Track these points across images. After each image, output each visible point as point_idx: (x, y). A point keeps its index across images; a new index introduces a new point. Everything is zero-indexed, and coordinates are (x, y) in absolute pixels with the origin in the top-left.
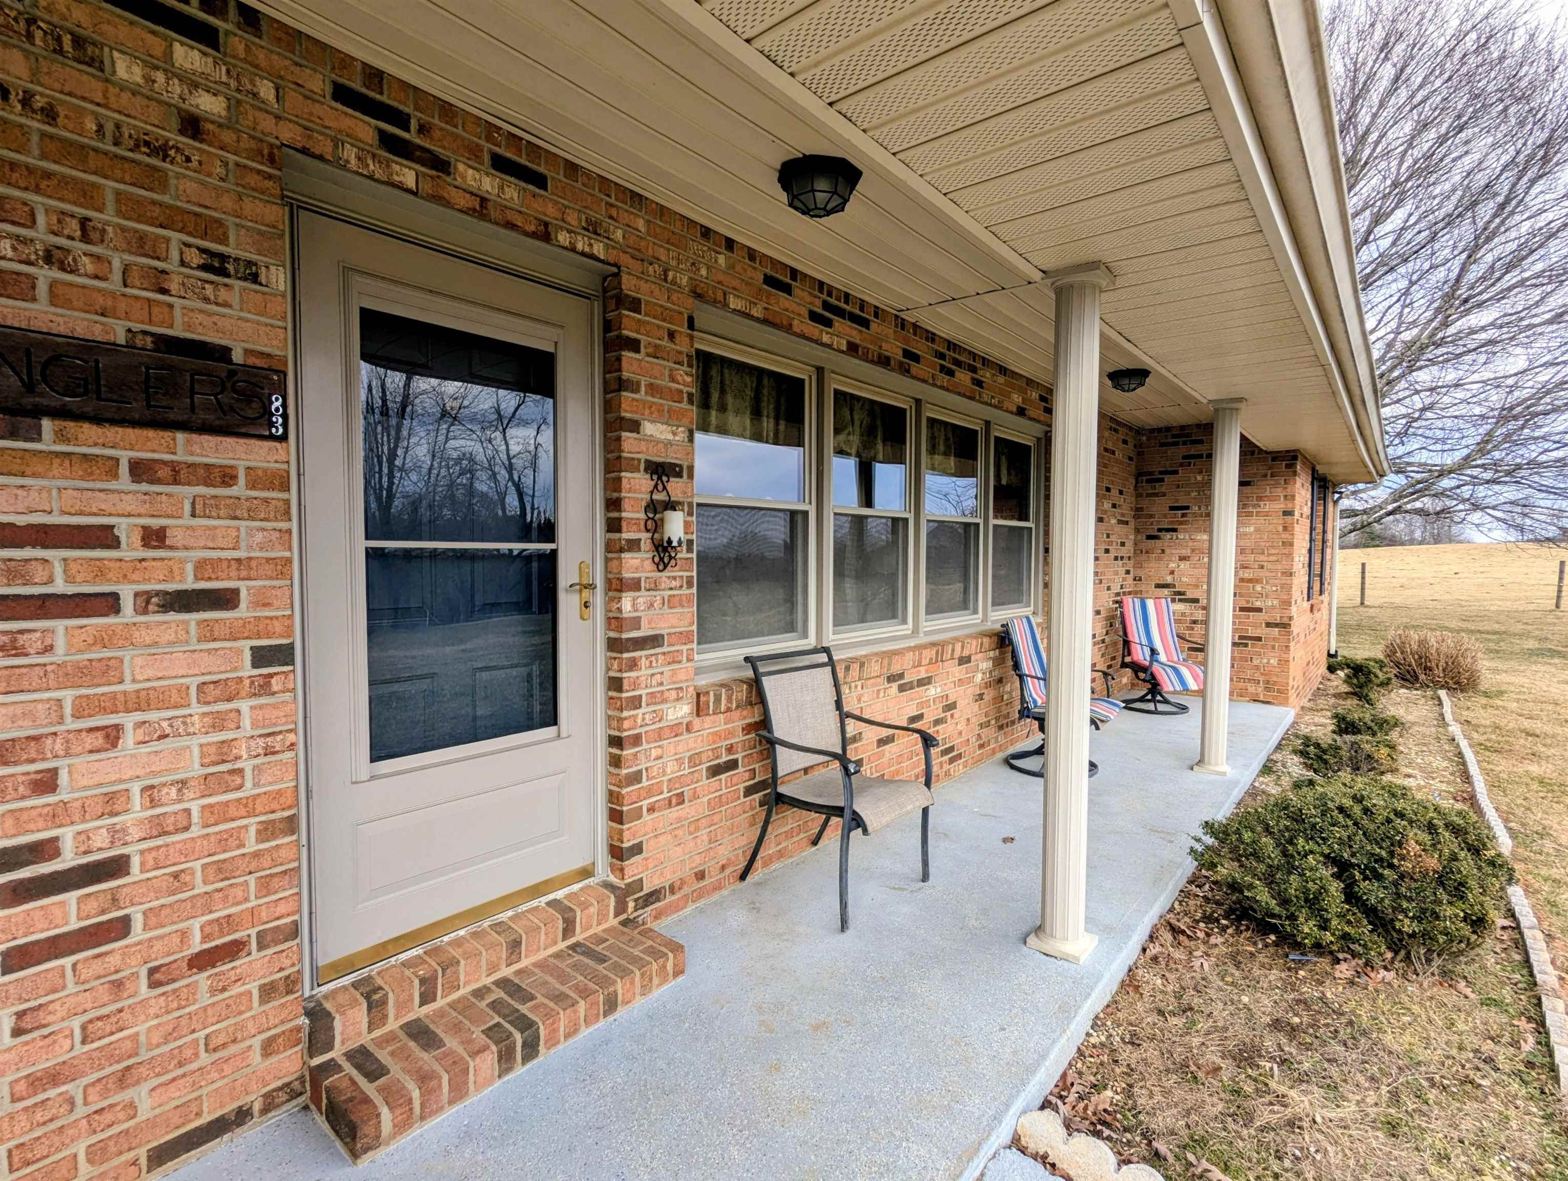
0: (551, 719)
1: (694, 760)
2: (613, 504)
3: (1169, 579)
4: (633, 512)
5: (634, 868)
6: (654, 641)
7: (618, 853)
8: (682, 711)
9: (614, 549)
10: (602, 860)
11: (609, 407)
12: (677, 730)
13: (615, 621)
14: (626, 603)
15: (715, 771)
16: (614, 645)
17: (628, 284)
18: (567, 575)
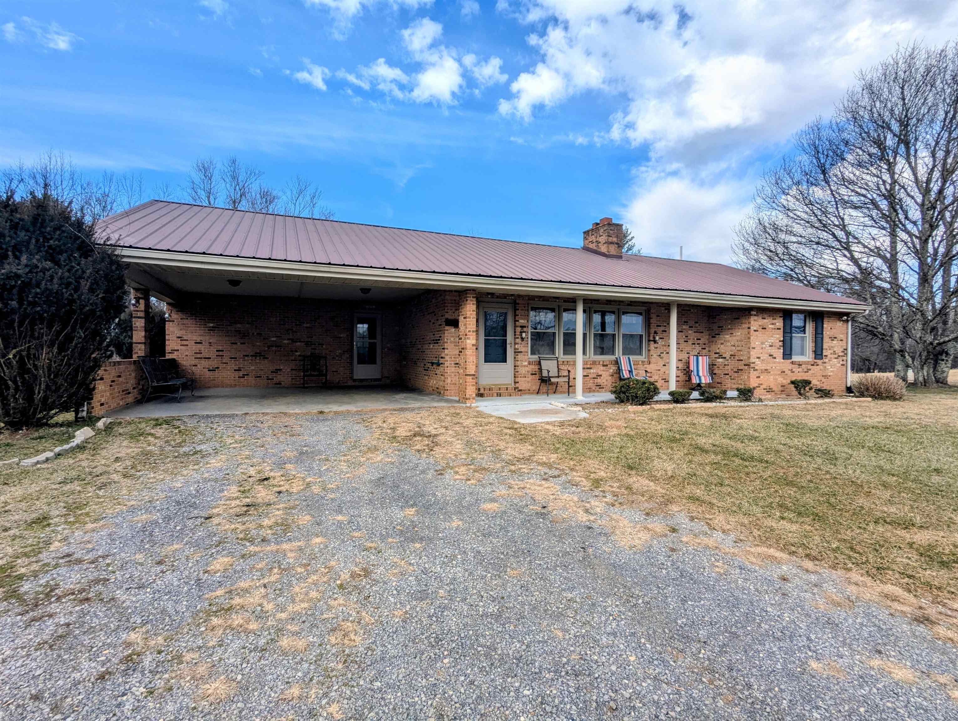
0: (506, 362)
1: (528, 372)
2: (515, 332)
3: (718, 351)
4: (518, 333)
5: (517, 385)
6: (521, 352)
7: (515, 383)
8: (526, 363)
9: (515, 338)
10: (513, 384)
11: (515, 318)
12: (525, 366)
13: (515, 349)
14: (516, 346)
15: (532, 374)
16: (515, 352)
17: (517, 301)
18: (508, 342)
